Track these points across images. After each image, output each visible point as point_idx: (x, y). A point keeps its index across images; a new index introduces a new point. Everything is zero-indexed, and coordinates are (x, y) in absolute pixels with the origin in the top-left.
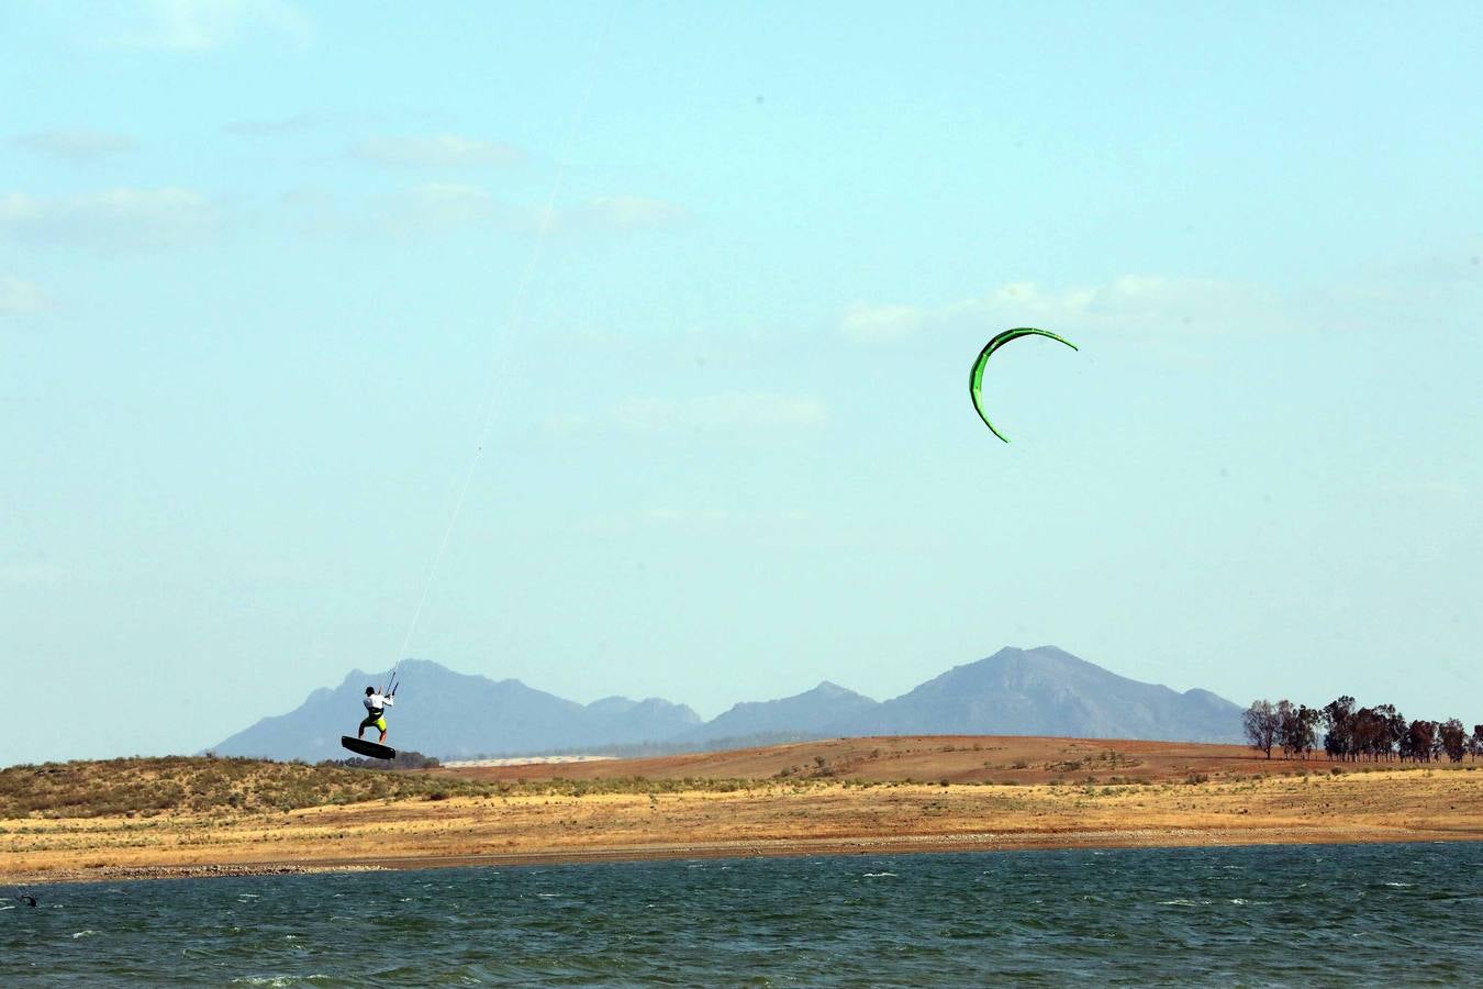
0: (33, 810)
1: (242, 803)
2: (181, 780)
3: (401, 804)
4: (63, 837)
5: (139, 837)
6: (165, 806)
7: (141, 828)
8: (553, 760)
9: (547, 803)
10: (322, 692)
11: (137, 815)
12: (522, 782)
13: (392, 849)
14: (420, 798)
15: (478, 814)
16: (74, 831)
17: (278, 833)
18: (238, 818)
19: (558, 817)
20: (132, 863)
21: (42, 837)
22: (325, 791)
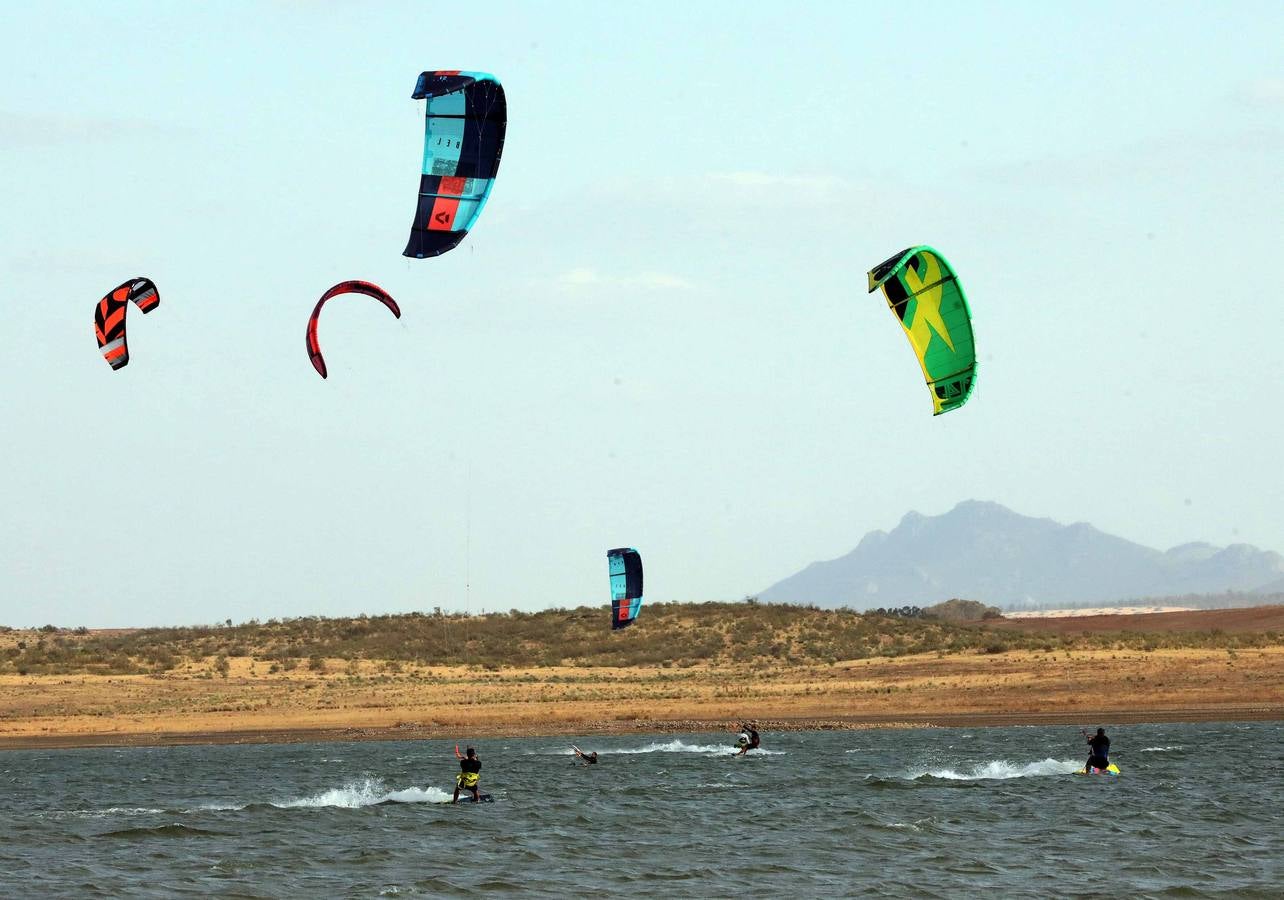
0: (565, 657)
1: (786, 654)
2: (721, 628)
3: (954, 658)
4: (594, 687)
5: (674, 688)
6: (703, 655)
7: (677, 678)
8: (1127, 611)
9: (1114, 658)
10: (878, 532)
11: (674, 665)
12: (1087, 635)
13: (943, 705)
14: (975, 651)
15: (1038, 669)
16: (607, 680)
17: (821, 686)
18: (780, 670)
19: (1125, 673)
20: (666, 716)
21: (573, 687)
22: (875, 642)
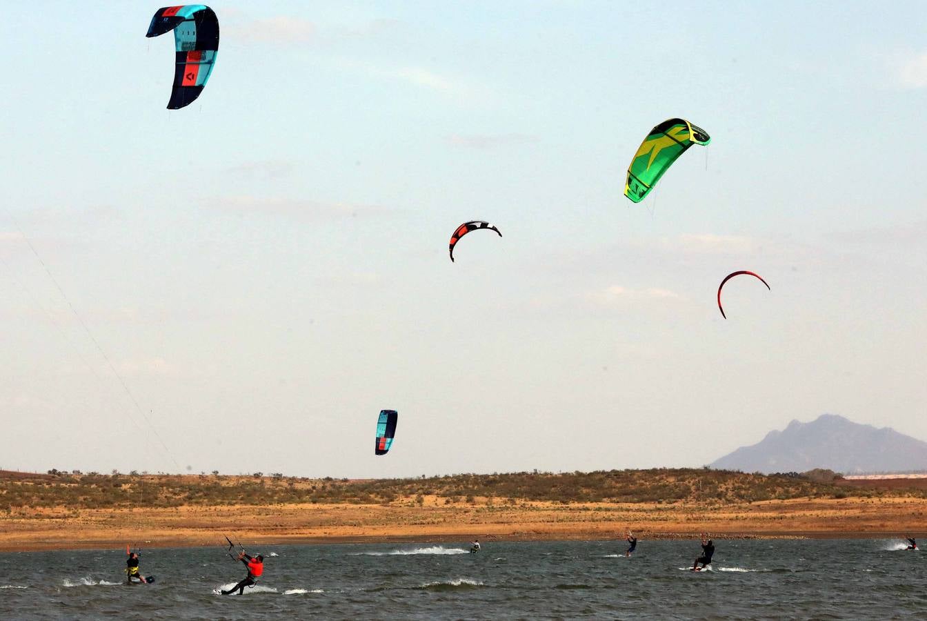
0: (605, 497)
1: (725, 497)
2: (689, 482)
3: (817, 501)
4: (621, 514)
5: (664, 515)
6: (680, 497)
7: (666, 510)
8: (912, 476)
9: (905, 502)
10: (774, 433)
11: (664, 502)
12: (890, 489)
13: (811, 527)
14: (829, 497)
15: (863, 508)
16: (628, 510)
17: (744, 515)
18: (721, 506)
19: (910, 511)
20: (659, 530)
21: (609, 513)
22: (774, 492)
